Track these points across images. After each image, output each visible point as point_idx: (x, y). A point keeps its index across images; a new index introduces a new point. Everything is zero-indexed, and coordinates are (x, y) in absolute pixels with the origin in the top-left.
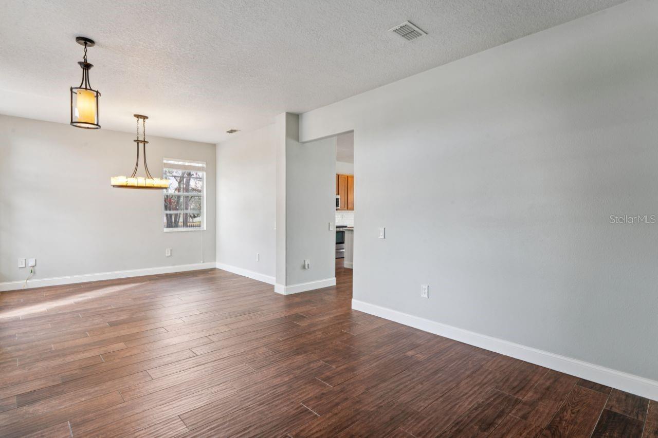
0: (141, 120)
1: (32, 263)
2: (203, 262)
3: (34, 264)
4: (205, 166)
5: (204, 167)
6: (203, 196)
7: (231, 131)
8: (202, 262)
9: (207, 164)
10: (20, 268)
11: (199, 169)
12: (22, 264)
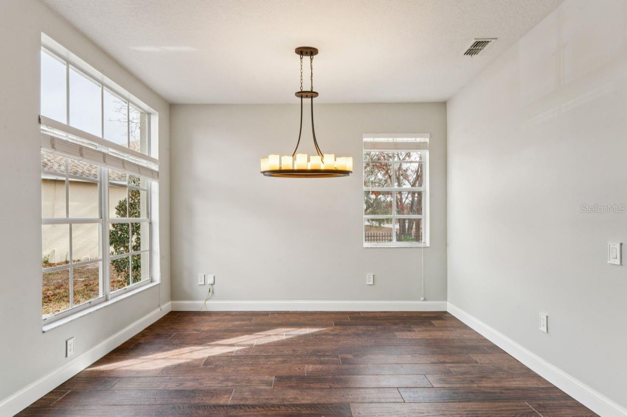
0: (306, 59)
1: (210, 281)
2: (425, 300)
3: (212, 282)
4: (427, 140)
5: (427, 142)
6: (425, 191)
7: (477, 47)
8: (422, 299)
9: (431, 137)
10: (200, 285)
11: (418, 146)
12: (201, 281)
